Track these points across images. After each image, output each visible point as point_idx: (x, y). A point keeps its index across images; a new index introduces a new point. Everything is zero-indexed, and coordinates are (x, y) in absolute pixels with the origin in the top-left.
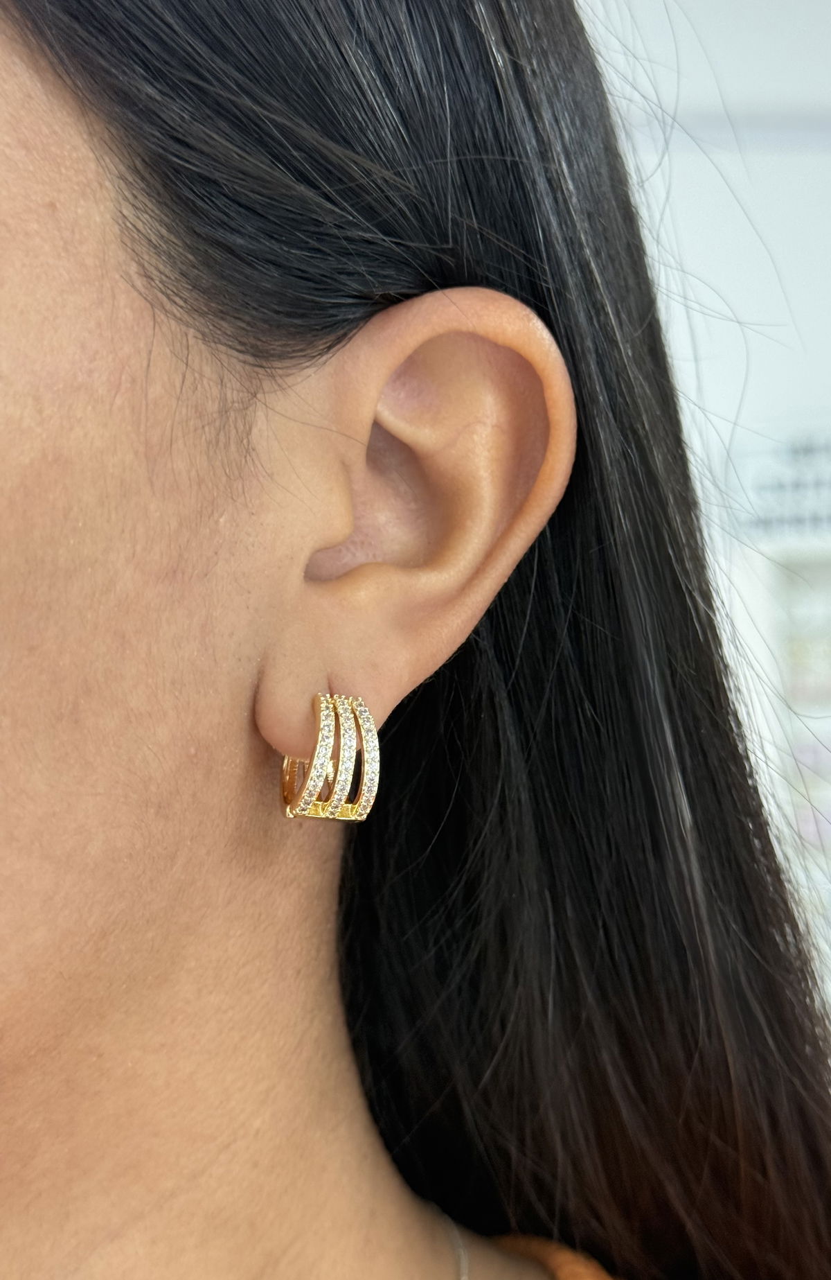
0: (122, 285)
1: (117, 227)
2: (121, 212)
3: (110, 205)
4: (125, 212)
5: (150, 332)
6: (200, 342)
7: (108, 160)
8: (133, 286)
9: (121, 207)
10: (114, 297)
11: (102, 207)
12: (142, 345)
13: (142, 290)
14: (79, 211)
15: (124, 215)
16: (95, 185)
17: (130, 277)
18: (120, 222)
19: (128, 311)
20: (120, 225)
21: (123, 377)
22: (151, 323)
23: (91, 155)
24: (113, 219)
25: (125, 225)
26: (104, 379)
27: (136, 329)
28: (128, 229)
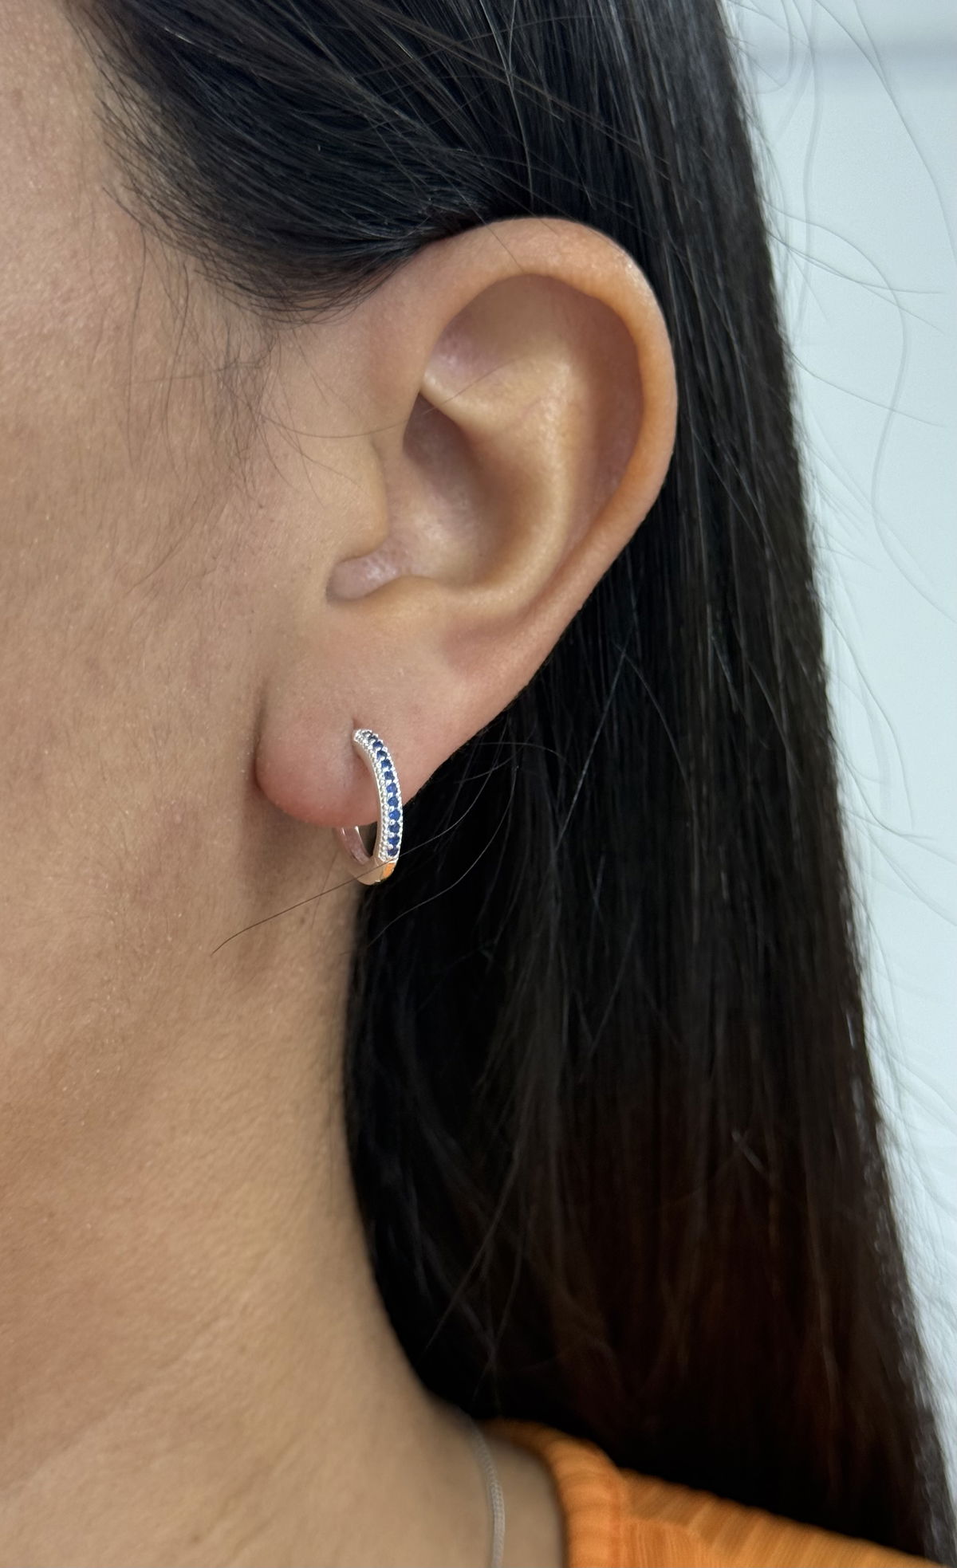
0: (105, 200)
1: (98, 123)
2: (104, 104)
3: (90, 93)
4: (109, 104)
5: (139, 263)
6: (203, 277)
8: (118, 202)
9: (104, 96)
10: (94, 214)
11: (81, 97)
12: (129, 279)
13: (130, 207)
14: (52, 101)
15: (108, 107)
16: (72, 67)
17: (114, 190)
18: (104, 116)
19: (111, 235)
20: (102, 120)
21: (106, 323)
22: (141, 251)
23: (68, 27)
24: (94, 113)
25: (110, 120)
26: (81, 324)
27: (121, 260)
28: (111, 124)
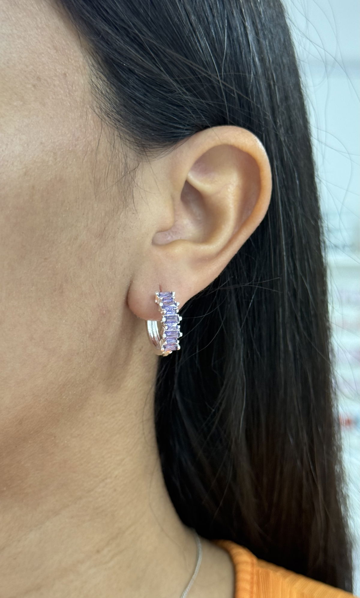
0: (90, 110)
1: (89, 86)
2: (92, 80)
3: (87, 76)
4: (93, 80)
5: (100, 131)
6: (119, 138)
7: (88, 58)
8: (95, 112)
9: (92, 78)
10: (87, 115)
11: (84, 77)
12: (96, 136)
13: (98, 113)
14: (75, 78)
15: (92, 81)
16: (82, 68)
17: (93, 107)
18: (91, 84)
19: (92, 122)
20: (91, 85)
21: (88, 149)
22: (101, 128)
23: (81, 55)
24: (88, 82)
25: (93, 86)
26: (81, 149)
27: (95, 129)
28: (94, 87)
